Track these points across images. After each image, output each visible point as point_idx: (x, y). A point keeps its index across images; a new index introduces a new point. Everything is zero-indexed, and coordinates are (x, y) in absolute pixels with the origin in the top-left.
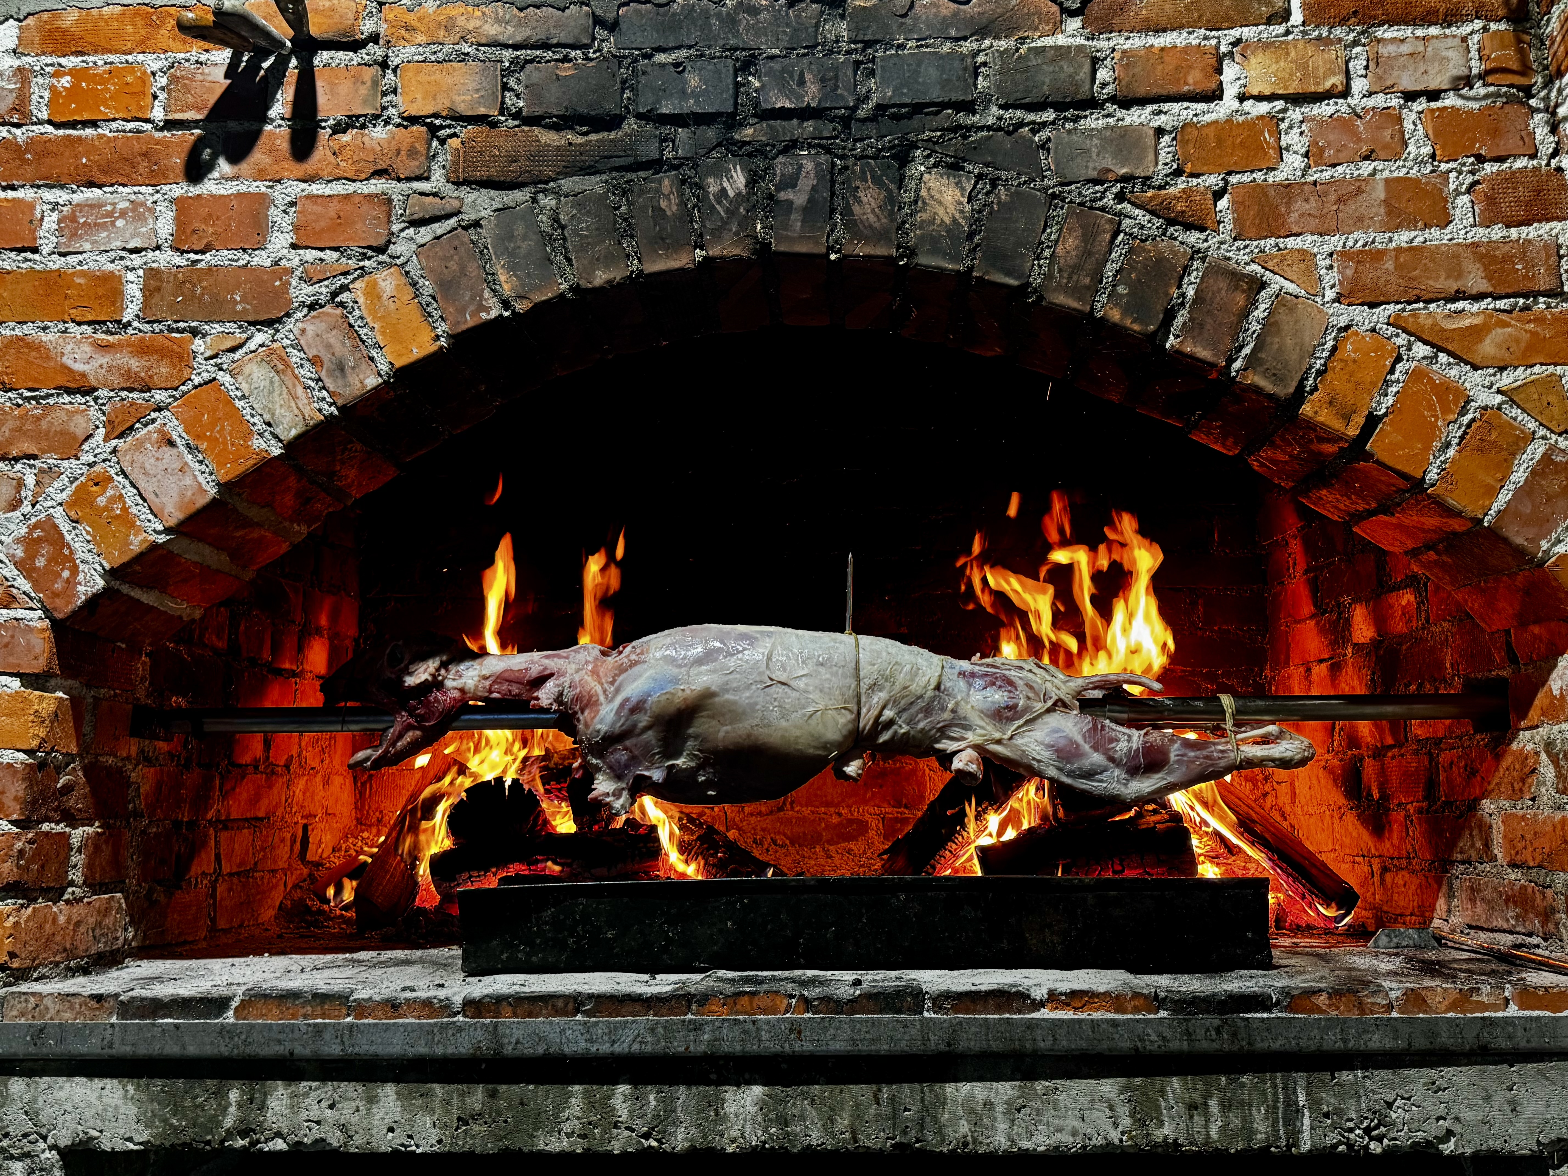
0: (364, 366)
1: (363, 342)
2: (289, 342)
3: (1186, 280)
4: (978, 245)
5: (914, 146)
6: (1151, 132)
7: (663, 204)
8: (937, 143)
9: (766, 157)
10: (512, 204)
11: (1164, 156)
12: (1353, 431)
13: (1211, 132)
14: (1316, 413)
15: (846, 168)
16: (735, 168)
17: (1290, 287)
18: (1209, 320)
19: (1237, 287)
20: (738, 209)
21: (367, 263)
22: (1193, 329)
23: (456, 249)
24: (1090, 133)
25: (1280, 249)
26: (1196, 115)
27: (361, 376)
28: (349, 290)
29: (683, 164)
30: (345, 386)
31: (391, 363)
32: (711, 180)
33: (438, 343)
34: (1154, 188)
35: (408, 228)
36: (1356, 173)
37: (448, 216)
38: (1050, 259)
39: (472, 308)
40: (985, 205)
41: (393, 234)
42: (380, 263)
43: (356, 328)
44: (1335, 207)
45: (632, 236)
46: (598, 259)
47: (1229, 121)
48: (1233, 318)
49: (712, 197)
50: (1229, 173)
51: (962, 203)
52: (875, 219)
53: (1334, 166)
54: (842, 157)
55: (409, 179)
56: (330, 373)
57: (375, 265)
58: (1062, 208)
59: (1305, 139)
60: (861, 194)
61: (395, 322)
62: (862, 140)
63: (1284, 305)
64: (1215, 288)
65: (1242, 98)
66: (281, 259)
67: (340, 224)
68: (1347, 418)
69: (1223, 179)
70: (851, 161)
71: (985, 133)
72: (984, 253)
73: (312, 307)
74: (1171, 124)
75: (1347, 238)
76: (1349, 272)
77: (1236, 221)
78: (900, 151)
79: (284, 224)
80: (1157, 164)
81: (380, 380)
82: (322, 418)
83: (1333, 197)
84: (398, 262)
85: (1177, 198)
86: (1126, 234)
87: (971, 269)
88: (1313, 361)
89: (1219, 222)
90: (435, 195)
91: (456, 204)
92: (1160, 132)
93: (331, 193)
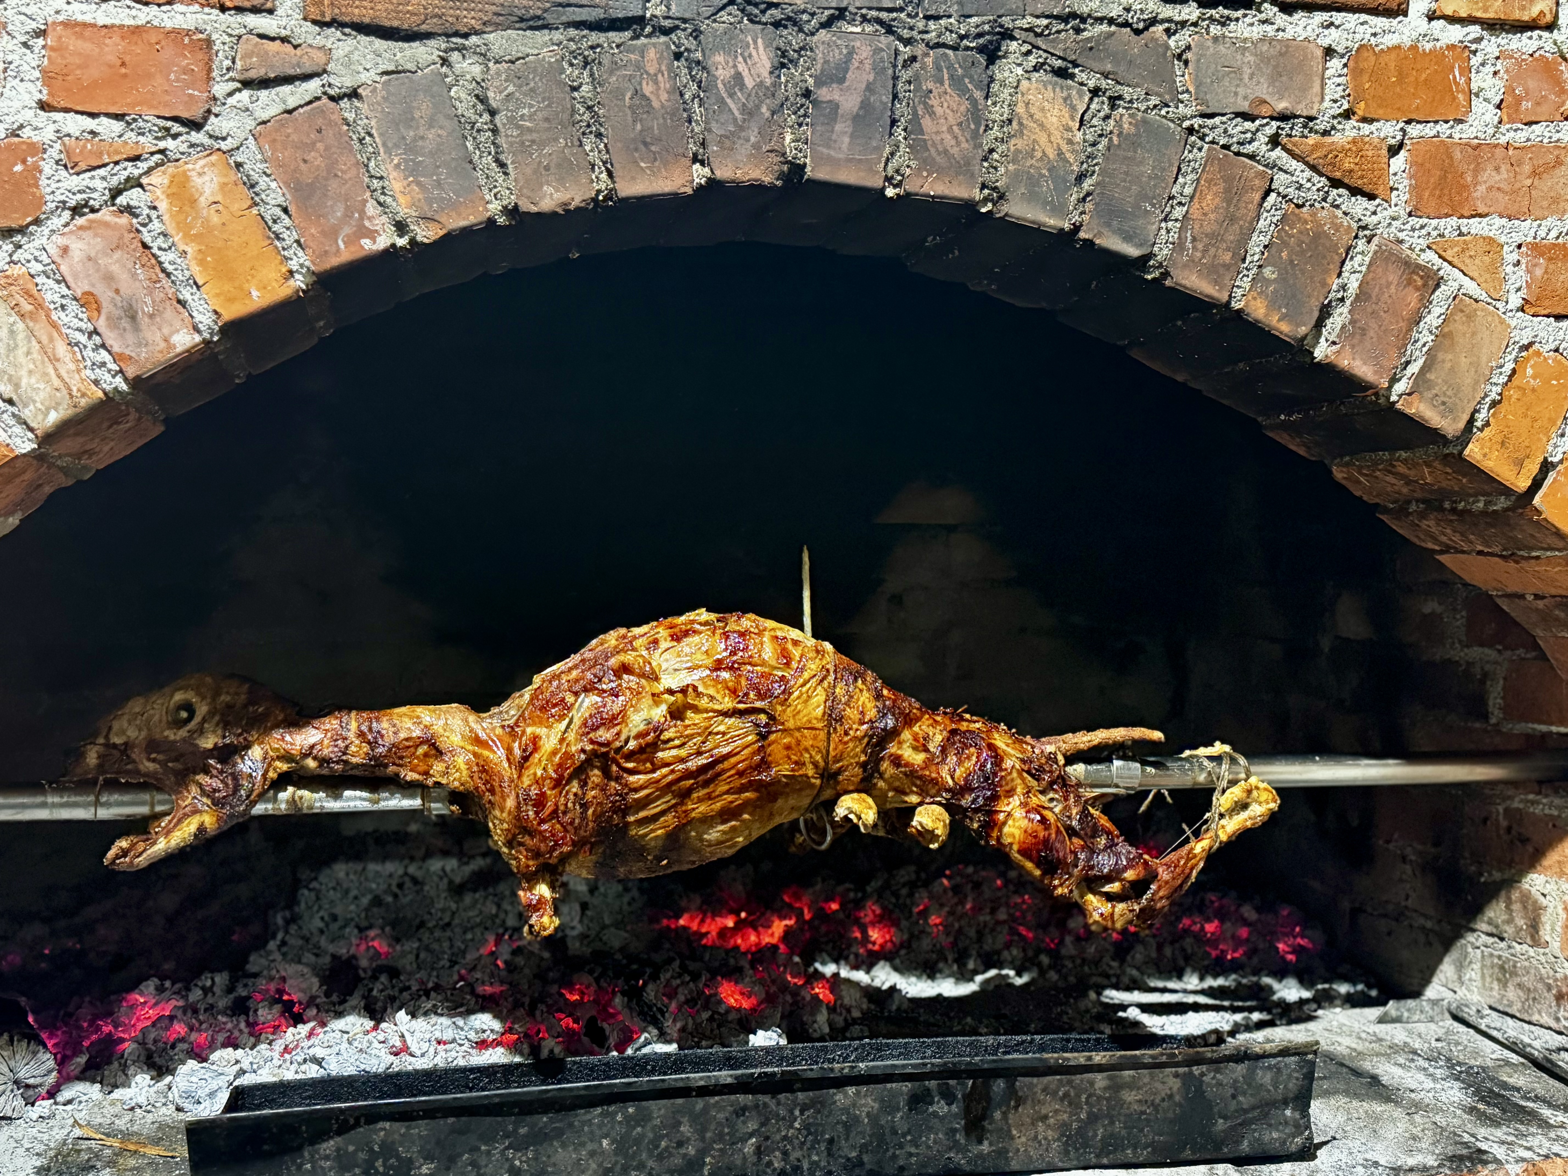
0: (169, 314)
1: (168, 275)
2: (40, 267)
3: (1348, 266)
4: (1088, 194)
5: (1008, 35)
6: (1319, 53)
7: (648, 89)
8: (1041, 35)
9: (801, 30)
10: (411, 66)
11: (1332, 90)
12: (1523, 484)
13: (1391, 61)
14: (1485, 455)
15: (914, 59)
16: (755, 42)
17: (1471, 287)
18: (1373, 324)
19: (1410, 282)
20: (758, 107)
21: (169, 144)
22: (1353, 335)
23: (319, 131)
24: (1241, 46)
25: (1461, 234)
26: (1375, 35)
27: (166, 331)
28: (141, 186)
29: (677, 27)
30: (139, 345)
31: (216, 312)
32: (719, 58)
33: (291, 282)
34: (1316, 132)
35: (239, 90)
36: (1556, 137)
37: (307, 77)
38: (1182, 222)
39: (347, 230)
40: (1101, 136)
41: (215, 99)
42: (192, 145)
43: (155, 250)
44: (1528, 182)
45: (599, 135)
46: (547, 168)
47: (1414, 48)
48: (1403, 324)
49: (720, 86)
50: (1408, 122)
51: (1069, 129)
52: (953, 142)
53: (1529, 124)
54: (907, 42)
55: (240, 10)
56: (113, 323)
57: (184, 148)
58: (1200, 149)
59: (1500, 84)
60: (933, 102)
61: (221, 244)
62: (937, 18)
63: (1462, 311)
64: (1383, 281)
65: (1431, 17)
66: (21, 127)
67: (125, 76)
68: (1520, 464)
69: (1402, 129)
70: (920, 49)
71: (1104, 27)
72: (1097, 204)
73: (76, 211)
74: (1344, 44)
75: (1539, 226)
76: (1539, 272)
77: (1413, 189)
78: (991, 42)
79: (26, 67)
80: (1322, 99)
81: (197, 338)
82: (100, 394)
83: (1527, 168)
84: (224, 146)
85: (1346, 152)
86: (1279, 194)
87: (1077, 228)
88: (1489, 387)
89: (1392, 189)
90: (284, 40)
91: (319, 58)
92: (1329, 52)
93: (108, 21)
